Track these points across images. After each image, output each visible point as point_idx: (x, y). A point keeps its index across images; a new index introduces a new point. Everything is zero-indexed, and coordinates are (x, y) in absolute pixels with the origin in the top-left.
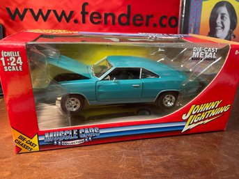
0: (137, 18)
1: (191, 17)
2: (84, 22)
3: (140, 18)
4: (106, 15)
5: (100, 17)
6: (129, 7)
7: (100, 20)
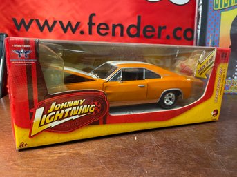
0: (148, 29)
2: (90, 33)
3: (151, 29)
4: (114, 26)
5: (107, 28)
6: (139, 17)
7: (107, 31)
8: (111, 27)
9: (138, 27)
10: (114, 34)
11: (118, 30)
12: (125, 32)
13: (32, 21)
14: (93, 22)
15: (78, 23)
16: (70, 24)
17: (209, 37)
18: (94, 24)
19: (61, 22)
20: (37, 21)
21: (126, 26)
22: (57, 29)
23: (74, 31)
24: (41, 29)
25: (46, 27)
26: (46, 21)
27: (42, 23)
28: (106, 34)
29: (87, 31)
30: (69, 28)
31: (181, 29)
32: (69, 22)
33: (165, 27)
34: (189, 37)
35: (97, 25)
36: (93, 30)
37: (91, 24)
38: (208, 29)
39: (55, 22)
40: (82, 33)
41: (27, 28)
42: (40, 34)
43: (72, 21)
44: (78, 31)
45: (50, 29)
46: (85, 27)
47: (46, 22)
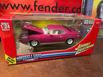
7: (43, 9)
8: (44, 7)
10: (46, 11)
11: (47, 8)
13: (8, 4)
14: (36, 5)
16: (25, 6)
17: (87, 12)
21: (51, 7)
22: (20, 8)
23: (28, 9)
24: (13, 8)
25: (15, 7)
26: (15, 4)
27: (13, 5)
28: (42, 10)
29: (33, 9)
30: (25, 8)
31: (75, 8)
33: (68, 7)
34: (79, 12)
35: (38, 6)
36: (36, 9)
38: (87, 8)
39: (19, 5)
40: (31, 10)
42: (12, 10)
44: (29, 9)
45: (17, 8)
46: (33, 7)
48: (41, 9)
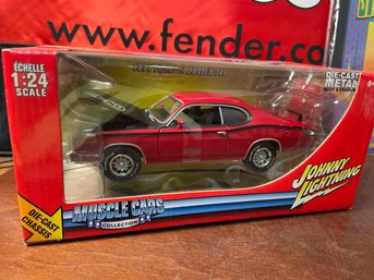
0: (252, 46)
1: (347, 47)
2: (165, 49)
4: (201, 40)
5: (191, 42)
6: (239, 27)
7: (190, 47)
8: (195, 40)
9: (237, 42)
11: (206, 44)
12: (217, 49)
13: (77, 27)
14: (169, 32)
15: (147, 33)
16: (134, 34)
18: (171, 35)
19: (121, 31)
20: (86, 28)
21: (219, 40)
23: (140, 45)
24: (92, 40)
25: (98, 37)
26: (99, 28)
27: (92, 31)
28: (188, 51)
29: (159, 45)
30: (133, 40)
31: (304, 46)
32: (134, 31)
33: (278, 44)
35: (174, 37)
36: (168, 44)
37: (165, 35)
39: (112, 30)
40: (152, 48)
41: (70, 38)
43: (138, 29)
44: (146, 45)
45: (105, 41)
46: (157, 39)
47: (99, 30)
48: (183, 47)
